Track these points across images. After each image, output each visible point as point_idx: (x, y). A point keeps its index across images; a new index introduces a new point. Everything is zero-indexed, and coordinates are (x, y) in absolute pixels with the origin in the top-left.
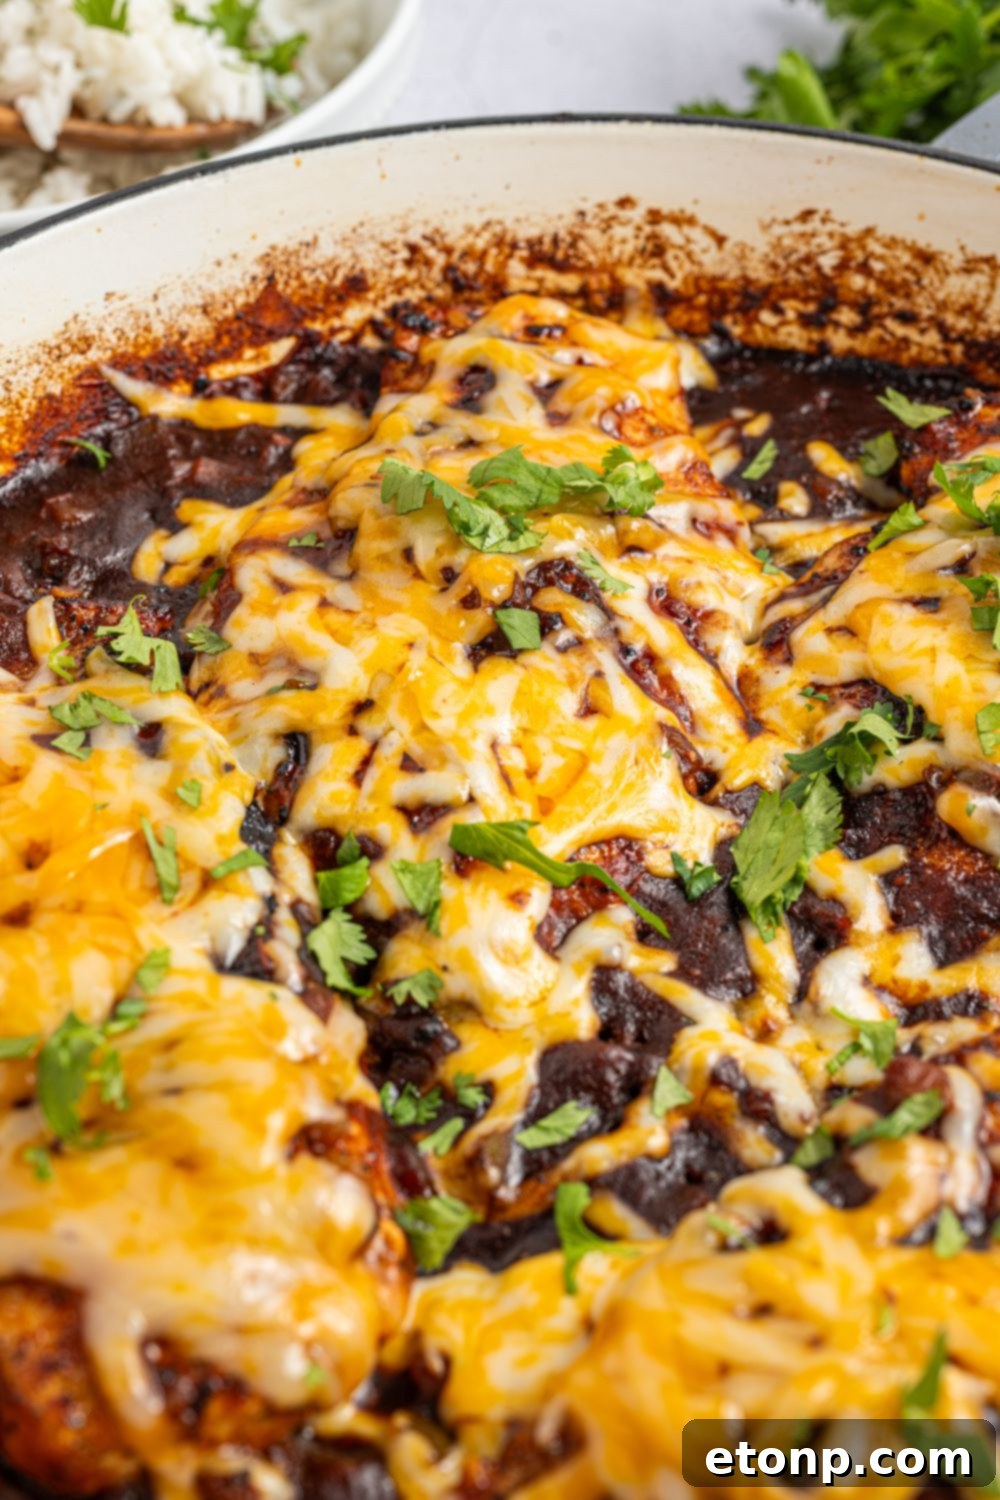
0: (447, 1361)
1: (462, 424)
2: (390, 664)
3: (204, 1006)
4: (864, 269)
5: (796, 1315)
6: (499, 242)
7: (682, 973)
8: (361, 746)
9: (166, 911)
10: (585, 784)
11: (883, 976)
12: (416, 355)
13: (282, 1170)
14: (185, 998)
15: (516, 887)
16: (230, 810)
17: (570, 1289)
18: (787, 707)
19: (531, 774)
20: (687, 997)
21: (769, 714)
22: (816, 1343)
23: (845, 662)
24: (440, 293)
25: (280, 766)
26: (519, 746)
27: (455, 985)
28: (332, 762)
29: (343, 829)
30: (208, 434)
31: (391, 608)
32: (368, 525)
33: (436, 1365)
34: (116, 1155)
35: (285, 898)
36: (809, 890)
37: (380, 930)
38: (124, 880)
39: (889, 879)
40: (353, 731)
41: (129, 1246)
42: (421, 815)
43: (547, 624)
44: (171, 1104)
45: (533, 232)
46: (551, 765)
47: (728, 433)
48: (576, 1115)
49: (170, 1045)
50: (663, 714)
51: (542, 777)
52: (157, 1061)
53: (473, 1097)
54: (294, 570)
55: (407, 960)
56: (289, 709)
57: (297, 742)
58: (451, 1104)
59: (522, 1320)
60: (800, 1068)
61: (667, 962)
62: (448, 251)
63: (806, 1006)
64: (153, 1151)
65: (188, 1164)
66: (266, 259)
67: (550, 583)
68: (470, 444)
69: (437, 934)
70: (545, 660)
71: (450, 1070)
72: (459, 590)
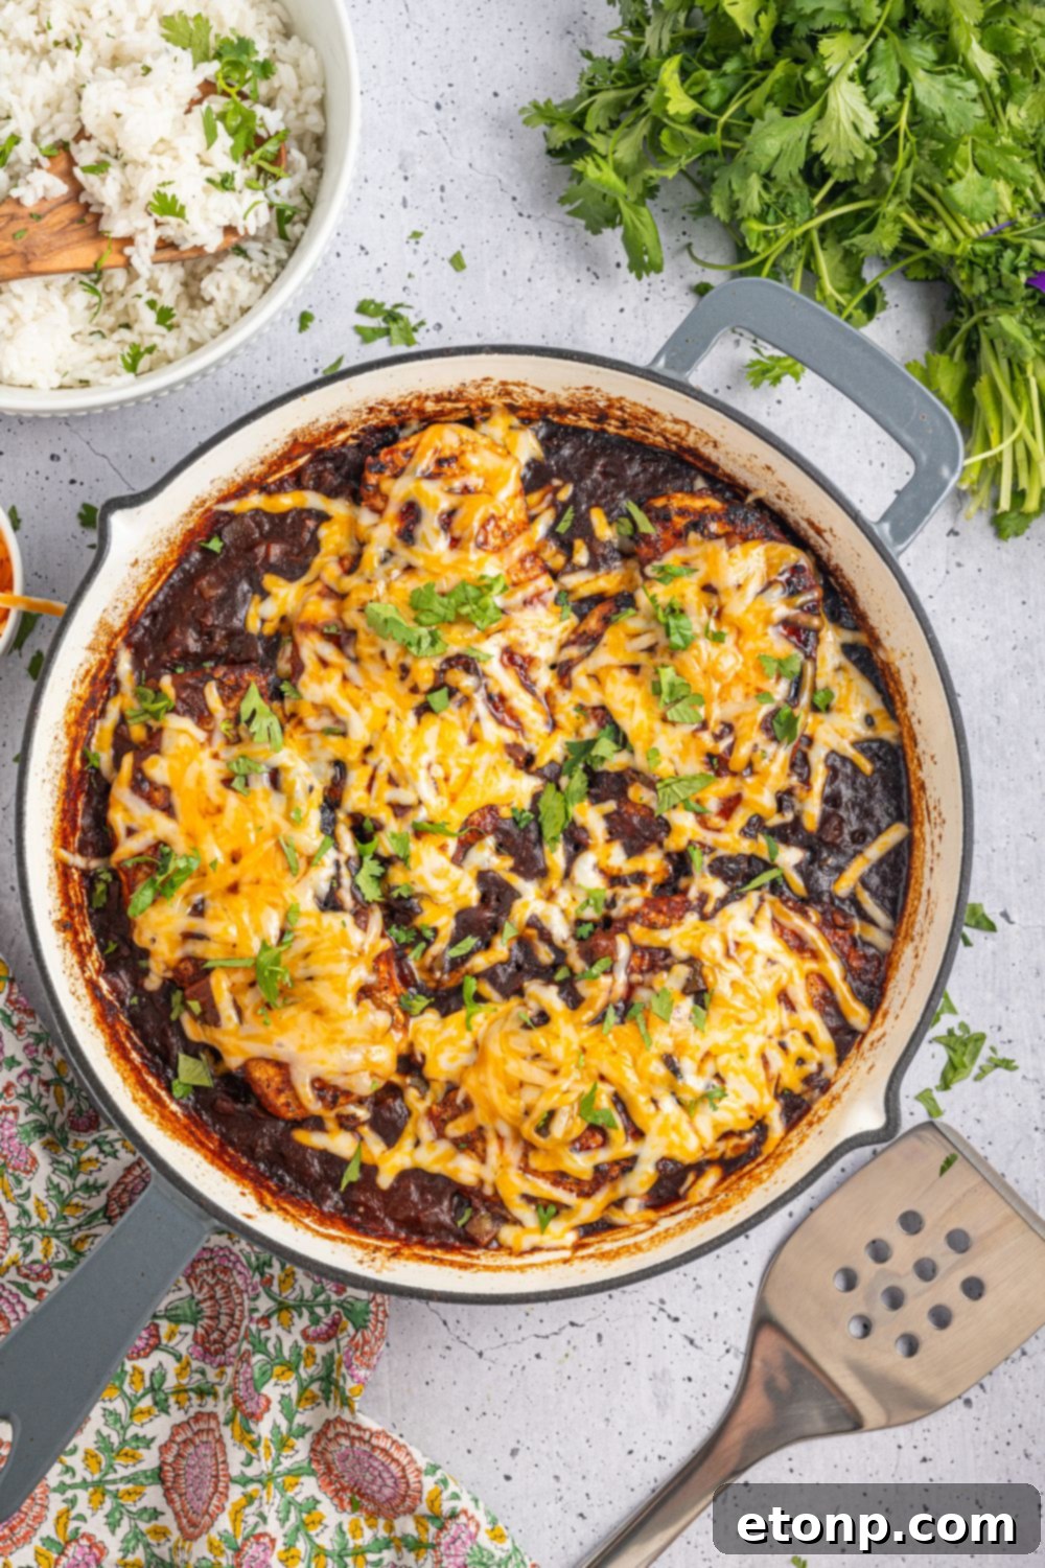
0: (424, 1056)
1: (404, 555)
2: (379, 727)
3: (317, 933)
4: (621, 409)
5: (547, 1060)
6: (419, 398)
7: (514, 870)
8: (368, 770)
9: (294, 880)
10: (471, 784)
11: (603, 865)
12: (377, 487)
13: (355, 1011)
14: (307, 929)
15: (441, 842)
16: (315, 818)
17: (469, 1028)
18: (568, 715)
19: (447, 779)
20: (518, 882)
21: (561, 718)
22: (555, 1072)
23: (594, 698)
24: (388, 418)
25: (334, 778)
26: (440, 764)
27: (418, 888)
28: (357, 778)
29: (366, 813)
30: (270, 516)
31: (377, 687)
32: (362, 636)
33: (419, 1058)
34: (292, 1011)
35: (343, 859)
36: (573, 823)
37: (386, 862)
38: (275, 867)
39: (607, 817)
40: (364, 762)
41: (302, 1048)
42: (399, 810)
43: (452, 692)
44: (309, 984)
45: (438, 391)
46: (456, 773)
47: (549, 497)
48: (470, 942)
49: (307, 955)
50: (508, 736)
51: (453, 780)
52: (302, 964)
53: (428, 934)
54: (329, 651)
55: (397, 876)
56: (334, 747)
57: (340, 765)
58: (419, 936)
59: (451, 1041)
60: (564, 912)
61: (509, 862)
62: (391, 405)
63: (567, 882)
64: (305, 1008)
65: (319, 1012)
66: (292, 435)
67: (452, 667)
68: (409, 568)
69: (409, 869)
70: (451, 713)
71: (419, 921)
72: (409, 683)
